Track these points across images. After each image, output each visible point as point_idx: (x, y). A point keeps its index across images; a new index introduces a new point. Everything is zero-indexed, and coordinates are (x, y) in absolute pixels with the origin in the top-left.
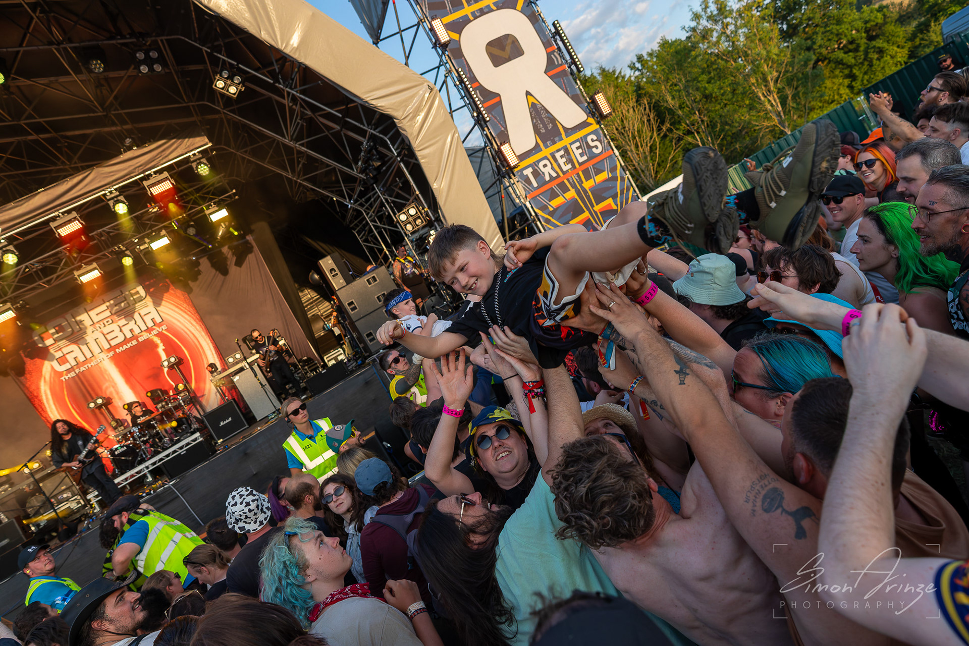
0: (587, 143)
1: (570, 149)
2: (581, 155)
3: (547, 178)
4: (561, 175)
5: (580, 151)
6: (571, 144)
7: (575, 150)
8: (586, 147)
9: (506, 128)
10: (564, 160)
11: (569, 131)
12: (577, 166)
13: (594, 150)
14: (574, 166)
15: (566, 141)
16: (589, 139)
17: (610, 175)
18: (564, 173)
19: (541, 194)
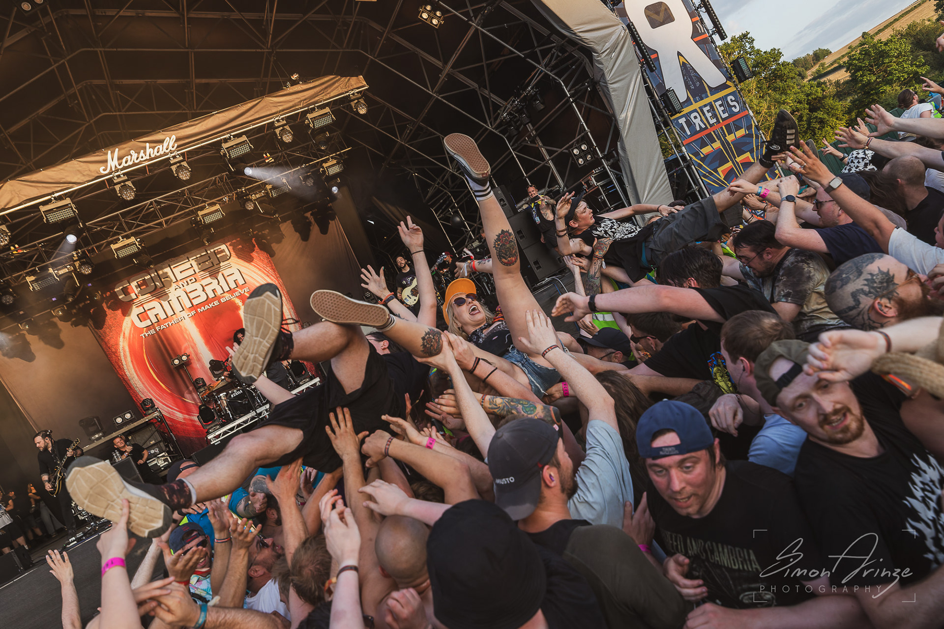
0: (727, 102)
1: (714, 105)
2: (724, 112)
3: (698, 129)
4: (709, 127)
5: (722, 108)
6: (715, 101)
7: (718, 107)
8: (728, 107)
9: (663, 81)
10: (710, 114)
11: (714, 90)
12: (721, 122)
13: (733, 108)
14: (717, 119)
15: (711, 99)
16: (729, 98)
17: (747, 133)
18: (711, 125)
19: (693, 142)
